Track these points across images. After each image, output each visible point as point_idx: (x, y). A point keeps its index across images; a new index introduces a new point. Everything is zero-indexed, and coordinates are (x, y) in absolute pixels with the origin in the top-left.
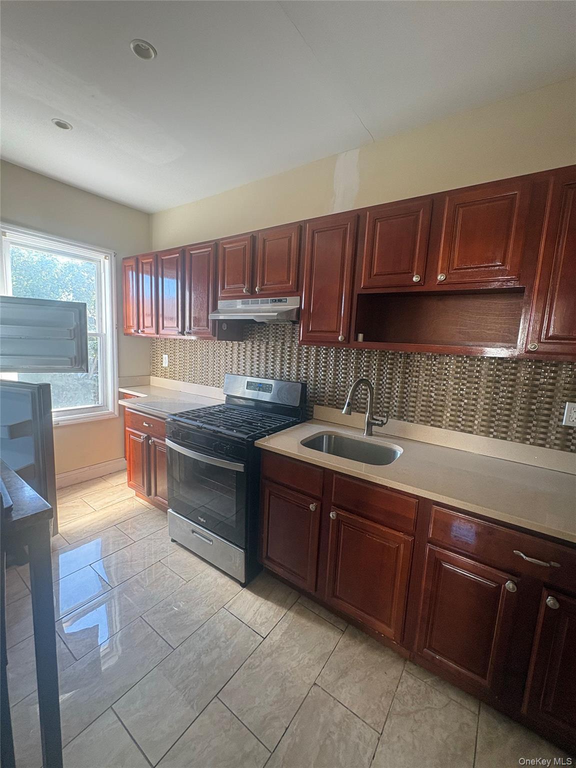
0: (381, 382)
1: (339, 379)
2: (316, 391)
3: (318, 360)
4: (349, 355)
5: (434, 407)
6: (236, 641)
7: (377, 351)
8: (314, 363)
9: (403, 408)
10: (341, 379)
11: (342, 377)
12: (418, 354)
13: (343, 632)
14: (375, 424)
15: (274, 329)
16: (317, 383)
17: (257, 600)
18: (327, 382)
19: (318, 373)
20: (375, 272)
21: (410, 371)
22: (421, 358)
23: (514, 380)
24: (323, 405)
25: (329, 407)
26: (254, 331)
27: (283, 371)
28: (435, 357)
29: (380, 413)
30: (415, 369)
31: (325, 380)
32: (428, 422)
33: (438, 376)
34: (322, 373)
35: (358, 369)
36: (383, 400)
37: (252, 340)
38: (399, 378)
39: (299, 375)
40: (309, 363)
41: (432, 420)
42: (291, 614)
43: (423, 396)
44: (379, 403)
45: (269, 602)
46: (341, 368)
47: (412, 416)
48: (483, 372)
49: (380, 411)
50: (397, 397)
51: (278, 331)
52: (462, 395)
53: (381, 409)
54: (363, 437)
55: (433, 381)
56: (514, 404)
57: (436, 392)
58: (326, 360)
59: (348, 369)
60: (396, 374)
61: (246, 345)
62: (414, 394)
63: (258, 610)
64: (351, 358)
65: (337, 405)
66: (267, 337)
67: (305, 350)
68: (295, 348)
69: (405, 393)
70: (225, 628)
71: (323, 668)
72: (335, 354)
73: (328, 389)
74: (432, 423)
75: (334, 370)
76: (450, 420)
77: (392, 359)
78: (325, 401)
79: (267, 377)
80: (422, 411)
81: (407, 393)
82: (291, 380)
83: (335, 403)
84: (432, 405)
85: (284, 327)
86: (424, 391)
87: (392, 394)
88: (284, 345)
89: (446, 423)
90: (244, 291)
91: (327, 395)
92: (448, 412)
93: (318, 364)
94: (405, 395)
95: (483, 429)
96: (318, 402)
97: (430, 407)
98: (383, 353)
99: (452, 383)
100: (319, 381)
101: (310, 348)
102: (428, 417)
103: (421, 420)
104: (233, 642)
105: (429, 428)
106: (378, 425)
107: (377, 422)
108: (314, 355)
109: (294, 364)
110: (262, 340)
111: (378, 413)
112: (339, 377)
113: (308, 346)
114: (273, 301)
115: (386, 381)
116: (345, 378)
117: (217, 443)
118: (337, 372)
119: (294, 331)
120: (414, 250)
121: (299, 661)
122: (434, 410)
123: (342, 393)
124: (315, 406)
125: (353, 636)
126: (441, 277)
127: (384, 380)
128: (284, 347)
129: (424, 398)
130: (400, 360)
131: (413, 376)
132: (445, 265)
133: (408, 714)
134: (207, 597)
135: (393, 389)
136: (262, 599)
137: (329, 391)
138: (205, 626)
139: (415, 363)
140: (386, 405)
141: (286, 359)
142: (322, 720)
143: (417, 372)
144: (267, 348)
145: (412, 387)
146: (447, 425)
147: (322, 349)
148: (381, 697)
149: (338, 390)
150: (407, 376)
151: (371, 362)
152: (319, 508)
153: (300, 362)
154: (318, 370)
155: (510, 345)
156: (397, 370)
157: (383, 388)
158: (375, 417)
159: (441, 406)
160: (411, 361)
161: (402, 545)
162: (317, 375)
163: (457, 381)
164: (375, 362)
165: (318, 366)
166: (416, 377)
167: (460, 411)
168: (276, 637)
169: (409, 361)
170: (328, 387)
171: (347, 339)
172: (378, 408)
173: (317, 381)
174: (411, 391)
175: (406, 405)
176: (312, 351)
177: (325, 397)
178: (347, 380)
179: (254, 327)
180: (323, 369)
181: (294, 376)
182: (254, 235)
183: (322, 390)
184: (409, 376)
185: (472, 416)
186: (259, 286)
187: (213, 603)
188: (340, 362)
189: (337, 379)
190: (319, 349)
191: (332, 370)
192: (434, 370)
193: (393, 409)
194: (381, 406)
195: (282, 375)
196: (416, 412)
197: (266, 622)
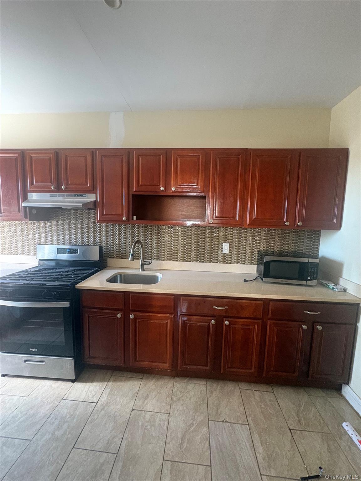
0: (146, 241)
1: (122, 242)
2: (108, 250)
3: (108, 231)
4: (127, 228)
5: (173, 252)
6: (78, 413)
7: (142, 225)
8: (105, 234)
9: (159, 254)
10: (123, 242)
11: (124, 241)
12: (164, 225)
13: (142, 379)
14: (145, 264)
15: (74, 213)
16: (108, 245)
17: (86, 385)
18: (114, 244)
19: (108, 239)
20: (141, 183)
21: (160, 234)
22: (165, 227)
23: (205, 236)
24: (113, 258)
25: (117, 258)
26: (58, 214)
27: (83, 239)
28: (172, 227)
29: (147, 258)
30: (163, 233)
31: (113, 243)
32: (171, 259)
33: (174, 236)
34: (111, 239)
35: (132, 235)
36: (148, 251)
37: (57, 220)
38: (155, 238)
39: (96, 241)
40: (102, 233)
41: (173, 258)
42: (110, 383)
43: (168, 246)
44: (146, 253)
45: (94, 383)
46: (123, 235)
47: (163, 258)
48: (192, 233)
49: (147, 257)
50: (155, 248)
51: (77, 214)
52: (185, 244)
53: (147, 256)
54: (139, 272)
55: (172, 239)
56: (206, 246)
57: (174, 244)
58: (113, 231)
59: (127, 236)
60: (154, 237)
61: (52, 224)
62: (164, 246)
63: (88, 390)
64: (128, 229)
65: (122, 257)
66: (69, 218)
67: (98, 226)
68: (91, 224)
69: (159, 246)
70: (67, 410)
71: (135, 400)
72: (118, 228)
73: (115, 248)
74: (173, 259)
75: (118, 237)
76: (181, 257)
77: (151, 229)
78: (114, 255)
79: (71, 244)
80: (168, 254)
81: (160, 246)
82: (90, 245)
83: (121, 256)
84: (172, 250)
85: (82, 212)
86: (168, 244)
87: (153, 247)
88: (83, 223)
89: (179, 258)
90: (52, 188)
91: (115, 252)
92: (180, 253)
93: (108, 234)
94: (159, 247)
95: (195, 259)
96: (110, 256)
97: (172, 252)
98: (146, 226)
99: (180, 239)
100: (109, 244)
101: (101, 225)
102: (171, 257)
103: (168, 259)
104: (76, 415)
105: (172, 262)
106: (147, 264)
107: (146, 263)
108: (105, 228)
109: (91, 235)
110: (65, 220)
111: (146, 258)
112: (122, 240)
113: (100, 223)
114: (75, 196)
115: (149, 240)
116: (126, 241)
117: (45, 292)
118: (121, 238)
119: (90, 214)
120: (160, 174)
121: (121, 404)
122: (173, 253)
123: (124, 249)
124: (108, 259)
125: (147, 379)
126: (173, 189)
127: (148, 240)
128: (83, 224)
129: (169, 248)
130: (155, 229)
131: (162, 237)
132: (175, 183)
133: (179, 399)
134: (48, 399)
135: (153, 244)
136: (89, 383)
137: (117, 249)
138: (52, 416)
139: (163, 230)
140: (150, 253)
141: (85, 232)
142: (140, 423)
143: (164, 234)
144: (70, 225)
145: (162, 242)
146: (180, 259)
147: (110, 225)
148: (166, 398)
149: (122, 248)
150: (159, 237)
151: (140, 231)
152: (123, 316)
153: (95, 233)
154: (108, 238)
155: (202, 220)
156: (154, 234)
157: (147, 244)
158: (145, 260)
159: (177, 250)
160: (161, 229)
161: (169, 320)
162: (108, 240)
163: (182, 238)
164: (142, 231)
165: (108, 235)
166: (164, 237)
167: (185, 252)
168: (104, 399)
169: (159, 229)
170: (116, 247)
171: (128, 219)
172: (146, 255)
173: (108, 244)
174: (162, 245)
175: (160, 252)
176: (103, 226)
177: (114, 253)
178: (127, 242)
179: (58, 211)
180: (111, 236)
181: (91, 242)
182: (57, 151)
183: (112, 249)
184: (160, 237)
185: (190, 254)
186: (64, 185)
187: (54, 400)
188: (122, 232)
189: (121, 242)
190: (108, 225)
191: (117, 237)
192: (172, 233)
193: (154, 255)
194: (147, 254)
195: (83, 242)
196: (165, 255)
197: (95, 394)
